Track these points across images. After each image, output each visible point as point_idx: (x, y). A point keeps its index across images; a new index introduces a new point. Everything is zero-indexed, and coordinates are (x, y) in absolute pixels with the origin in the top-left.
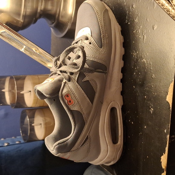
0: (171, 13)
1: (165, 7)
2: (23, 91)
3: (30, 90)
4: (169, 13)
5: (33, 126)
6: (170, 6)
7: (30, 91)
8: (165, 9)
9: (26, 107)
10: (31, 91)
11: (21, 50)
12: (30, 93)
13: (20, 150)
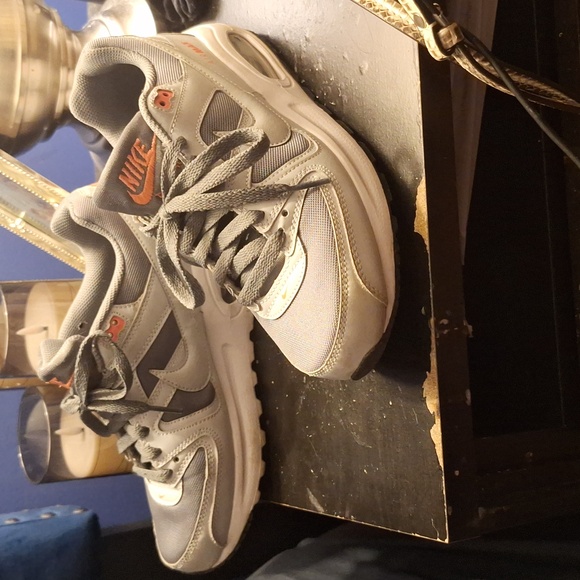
0: (392, 17)
1: (377, 8)
2: (23, 327)
3: (45, 326)
4: (389, 19)
5: (58, 437)
6: (396, 6)
7: (46, 329)
8: (378, 11)
9: (28, 373)
10: (50, 329)
11: (12, 225)
12: (45, 332)
13: (19, 541)
